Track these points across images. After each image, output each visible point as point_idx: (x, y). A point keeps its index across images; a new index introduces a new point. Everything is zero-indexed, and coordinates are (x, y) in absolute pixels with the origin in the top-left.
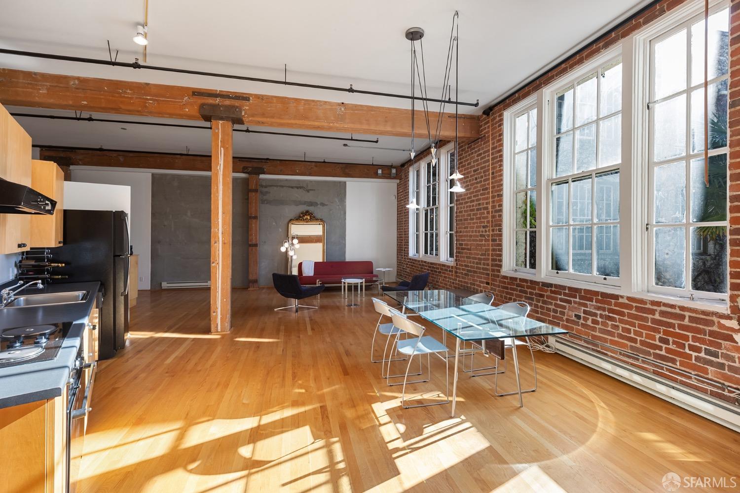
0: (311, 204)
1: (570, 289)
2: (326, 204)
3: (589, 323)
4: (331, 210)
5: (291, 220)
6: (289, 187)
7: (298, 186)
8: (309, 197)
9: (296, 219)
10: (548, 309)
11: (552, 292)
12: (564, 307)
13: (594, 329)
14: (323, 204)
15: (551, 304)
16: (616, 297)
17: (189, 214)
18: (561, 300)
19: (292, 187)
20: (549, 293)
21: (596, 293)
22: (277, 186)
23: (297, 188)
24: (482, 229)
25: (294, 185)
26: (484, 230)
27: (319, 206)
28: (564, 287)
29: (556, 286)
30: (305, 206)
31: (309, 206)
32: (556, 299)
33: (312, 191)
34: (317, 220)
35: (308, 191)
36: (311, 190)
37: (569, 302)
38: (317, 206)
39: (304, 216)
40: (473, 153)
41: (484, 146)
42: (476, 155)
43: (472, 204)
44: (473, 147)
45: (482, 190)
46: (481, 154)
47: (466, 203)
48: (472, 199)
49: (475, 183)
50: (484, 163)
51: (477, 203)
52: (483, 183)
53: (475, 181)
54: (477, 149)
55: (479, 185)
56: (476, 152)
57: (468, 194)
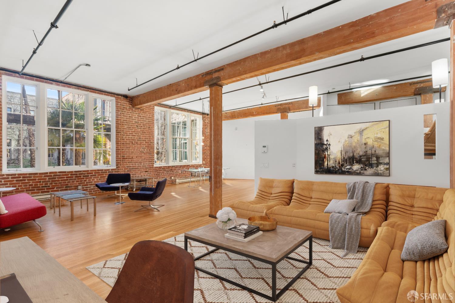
1: (180, 166)
3: (184, 172)
10: (174, 173)
11: (175, 168)
12: (178, 171)
13: (185, 174)
15: (175, 171)
16: (189, 165)
18: (178, 169)
20: (174, 168)
21: (186, 165)
24: (141, 149)
26: (143, 149)
28: (178, 166)
29: (176, 166)
32: (176, 169)
37: (180, 169)
40: (134, 113)
41: (143, 114)
42: (137, 115)
43: (133, 137)
44: (134, 110)
45: (142, 132)
46: (141, 116)
47: (128, 135)
48: (134, 134)
49: (136, 128)
50: (143, 121)
51: (138, 137)
52: (142, 129)
53: (136, 127)
54: (138, 113)
55: (139, 129)
56: (137, 114)
57: (130, 131)
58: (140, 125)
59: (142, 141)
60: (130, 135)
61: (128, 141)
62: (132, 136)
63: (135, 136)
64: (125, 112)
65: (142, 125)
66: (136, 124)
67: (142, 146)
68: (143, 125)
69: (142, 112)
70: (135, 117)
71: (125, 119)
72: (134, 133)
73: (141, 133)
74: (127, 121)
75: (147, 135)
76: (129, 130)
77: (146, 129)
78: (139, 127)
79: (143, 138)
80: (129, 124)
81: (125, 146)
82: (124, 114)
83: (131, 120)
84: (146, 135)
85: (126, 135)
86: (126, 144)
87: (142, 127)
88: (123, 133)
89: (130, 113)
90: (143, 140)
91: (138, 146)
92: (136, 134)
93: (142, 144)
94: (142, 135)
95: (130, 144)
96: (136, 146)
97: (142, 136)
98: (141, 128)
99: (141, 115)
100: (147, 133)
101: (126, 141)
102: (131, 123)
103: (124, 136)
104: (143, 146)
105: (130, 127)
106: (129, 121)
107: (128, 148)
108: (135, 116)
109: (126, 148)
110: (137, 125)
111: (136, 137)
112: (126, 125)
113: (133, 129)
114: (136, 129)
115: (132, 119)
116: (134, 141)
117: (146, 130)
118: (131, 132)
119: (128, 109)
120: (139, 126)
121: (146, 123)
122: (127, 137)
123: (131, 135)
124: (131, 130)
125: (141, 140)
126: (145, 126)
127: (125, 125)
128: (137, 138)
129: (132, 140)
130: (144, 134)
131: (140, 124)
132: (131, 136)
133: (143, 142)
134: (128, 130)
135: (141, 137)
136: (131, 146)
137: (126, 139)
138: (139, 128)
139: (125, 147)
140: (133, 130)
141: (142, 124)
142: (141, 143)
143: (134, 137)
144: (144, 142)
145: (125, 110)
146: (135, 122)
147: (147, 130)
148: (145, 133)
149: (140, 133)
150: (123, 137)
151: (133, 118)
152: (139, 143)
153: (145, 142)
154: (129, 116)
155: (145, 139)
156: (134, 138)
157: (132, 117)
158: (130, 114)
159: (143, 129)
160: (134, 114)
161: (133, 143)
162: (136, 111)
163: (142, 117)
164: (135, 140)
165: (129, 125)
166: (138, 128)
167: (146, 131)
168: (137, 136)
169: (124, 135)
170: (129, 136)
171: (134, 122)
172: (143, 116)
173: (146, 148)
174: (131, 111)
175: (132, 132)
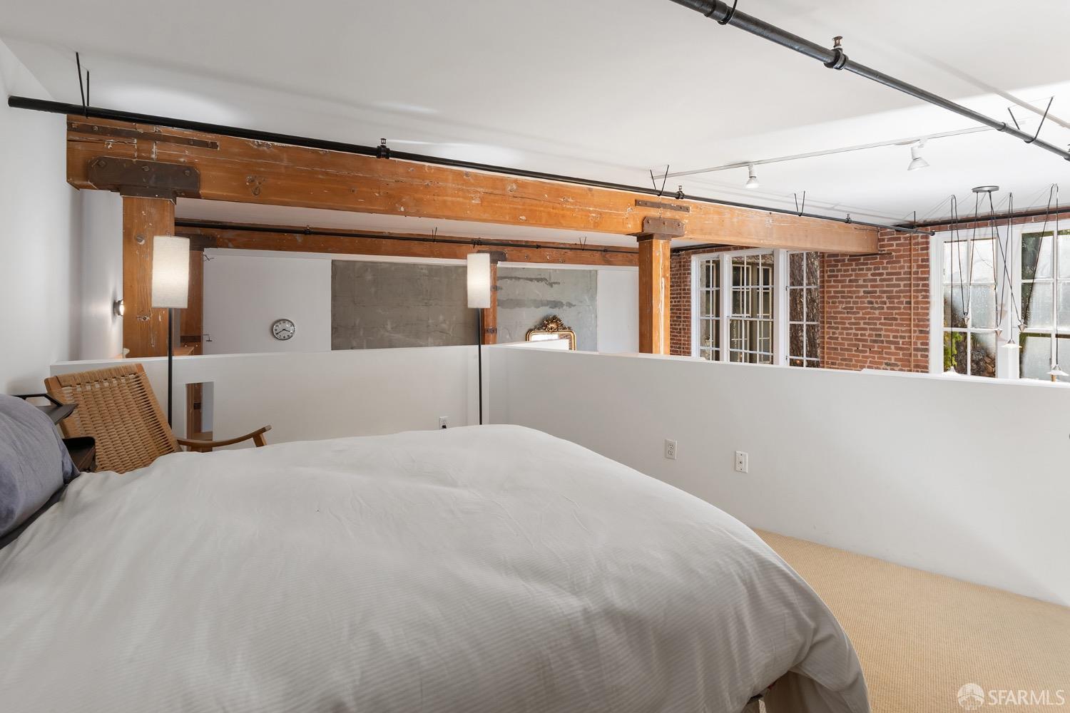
0: (556, 304)
2: (574, 304)
4: (579, 313)
5: (530, 331)
6: (527, 279)
7: (539, 277)
8: (552, 294)
9: (539, 329)
14: (570, 305)
17: (389, 327)
19: (531, 280)
22: (511, 278)
23: (538, 280)
25: (533, 277)
27: (565, 307)
30: (547, 308)
31: (553, 308)
33: (556, 285)
34: (564, 328)
35: (551, 285)
36: (555, 283)
38: (562, 307)
39: (548, 324)
40: (862, 269)
41: (889, 266)
42: (870, 273)
43: (859, 332)
44: (862, 261)
45: (885, 319)
46: (881, 274)
47: (847, 329)
48: (862, 326)
49: (868, 308)
50: (888, 286)
51: (874, 333)
52: (885, 310)
53: (867, 305)
54: (873, 266)
55: (877, 312)
56: (869, 269)
57: (850, 318)
58: (879, 300)
59: (885, 344)
60: (852, 329)
61: (846, 343)
62: (857, 329)
63: (865, 329)
64: (839, 271)
65: (885, 299)
66: (867, 297)
67: (885, 359)
68: (888, 297)
69: (885, 261)
70: (864, 281)
71: (840, 289)
72: (862, 322)
73: (883, 321)
74: (844, 292)
75: (902, 325)
76: (850, 315)
77: (900, 308)
78: (876, 306)
79: (888, 336)
80: (849, 300)
81: (839, 354)
82: (837, 276)
83: (854, 289)
84: (896, 325)
85: (843, 329)
86: (842, 349)
87: (885, 304)
88: (835, 323)
89: (853, 270)
90: (887, 342)
91: (874, 358)
92: (868, 324)
93: (886, 353)
94: (884, 327)
95: (851, 350)
96: (867, 357)
97: (886, 330)
98: (883, 308)
99: (881, 271)
100: (901, 319)
101: (841, 344)
102: (854, 296)
103: (837, 331)
104: (890, 359)
105: (852, 308)
106: (849, 292)
107: (845, 360)
108: (866, 275)
109: (841, 360)
110: (869, 299)
111: (867, 333)
112: (842, 302)
113: (859, 313)
114: (869, 310)
115: (857, 286)
116: (861, 344)
117: (897, 311)
118: (853, 321)
119: (847, 262)
120: (877, 303)
121: (900, 291)
122: (845, 332)
123: (854, 327)
124: (853, 316)
125: (882, 342)
126: (896, 301)
127: (840, 302)
128: (870, 335)
129: (856, 340)
130: (891, 325)
131: (879, 297)
132: (854, 331)
133: (890, 348)
134: (846, 315)
135: (883, 333)
136: (854, 356)
137: (843, 339)
138: (875, 309)
139: (840, 357)
140: (861, 315)
141: (885, 295)
142: (883, 348)
143: (863, 332)
144: (893, 347)
145: (839, 267)
146: (864, 292)
147: (902, 311)
148: (896, 319)
149: (878, 322)
150: (834, 333)
151: (861, 282)
152: (876, 349)
153: (896, 348)
154: (848, 279)
155: (894, 337)
156: (862, 335)
157: (856, 281)
158: (851, 275)
159: (888, 308)
160: (861, 272)
161: (860, 348)
162: (867, 264)
163: (885, 276)
164: (866, 340)
165: (849, 302)
166: (871, 308)
167: (896, 314)
168: (871, 329)
169: (837, 328)
170: (850, 331)
171: (861, 294)
172: (888, 274)
173: (899, 363)
174: (854, 267)
175: (855, 318)
